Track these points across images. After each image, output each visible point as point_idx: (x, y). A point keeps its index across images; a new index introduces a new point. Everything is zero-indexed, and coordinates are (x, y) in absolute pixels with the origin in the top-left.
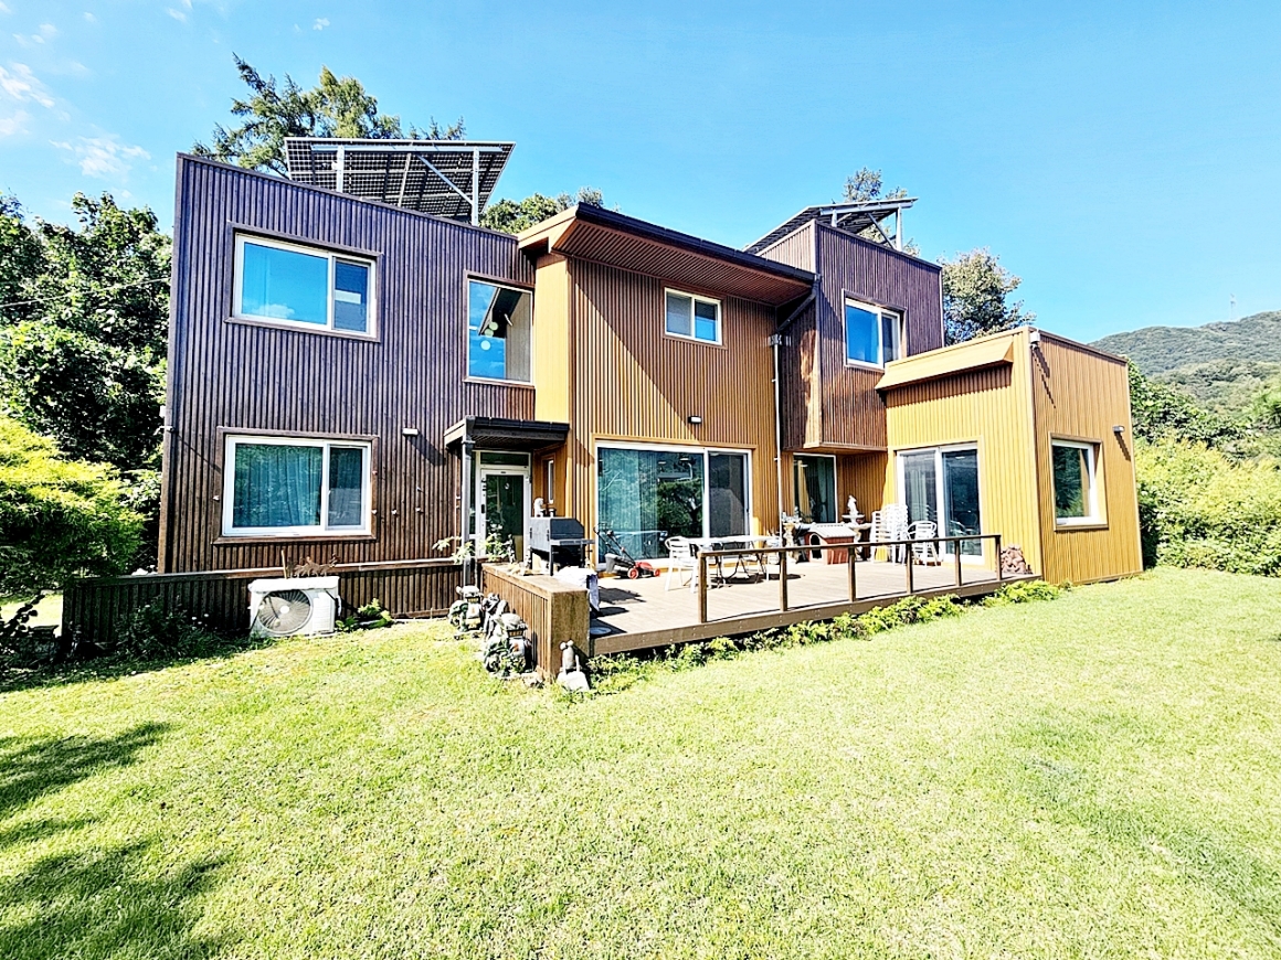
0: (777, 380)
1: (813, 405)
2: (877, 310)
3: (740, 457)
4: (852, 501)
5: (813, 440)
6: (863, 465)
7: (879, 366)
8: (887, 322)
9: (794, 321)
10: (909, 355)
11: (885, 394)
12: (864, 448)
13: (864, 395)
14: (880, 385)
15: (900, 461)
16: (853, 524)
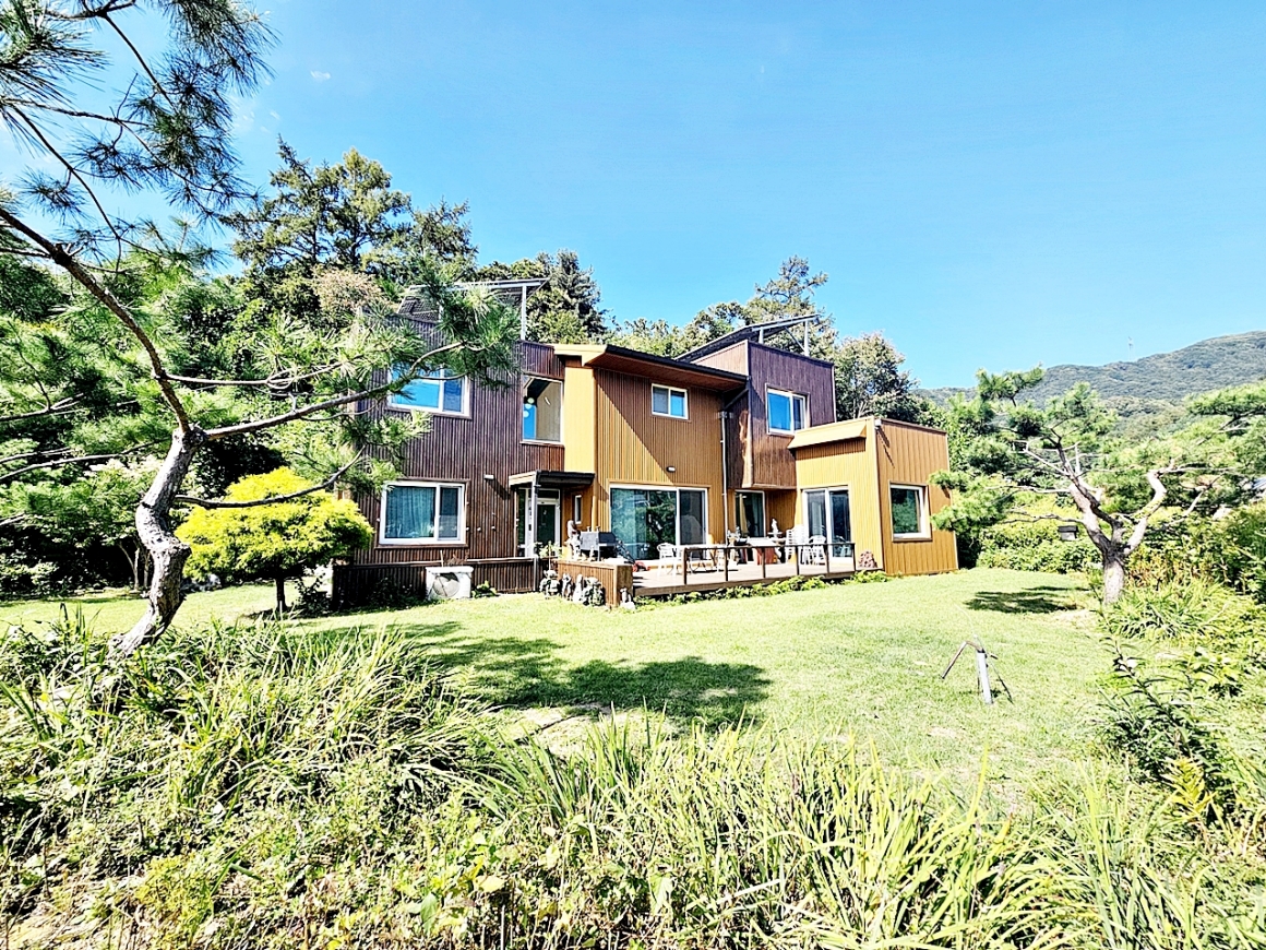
0: (724, 441)
1: (747, 458)
2: (790, 395)
3: (700, 493)
4: (774, 522)
5: (747, 483)
6: (781, 499)
7: (791, 432)
8: (797, 403)
9: (735, 403)
10: (811, 426)
11: (794, 451)
12: (781, 487)
13: (781, 452)
14: (790, 446)
15: (805, 496)
16: (776, 538)
